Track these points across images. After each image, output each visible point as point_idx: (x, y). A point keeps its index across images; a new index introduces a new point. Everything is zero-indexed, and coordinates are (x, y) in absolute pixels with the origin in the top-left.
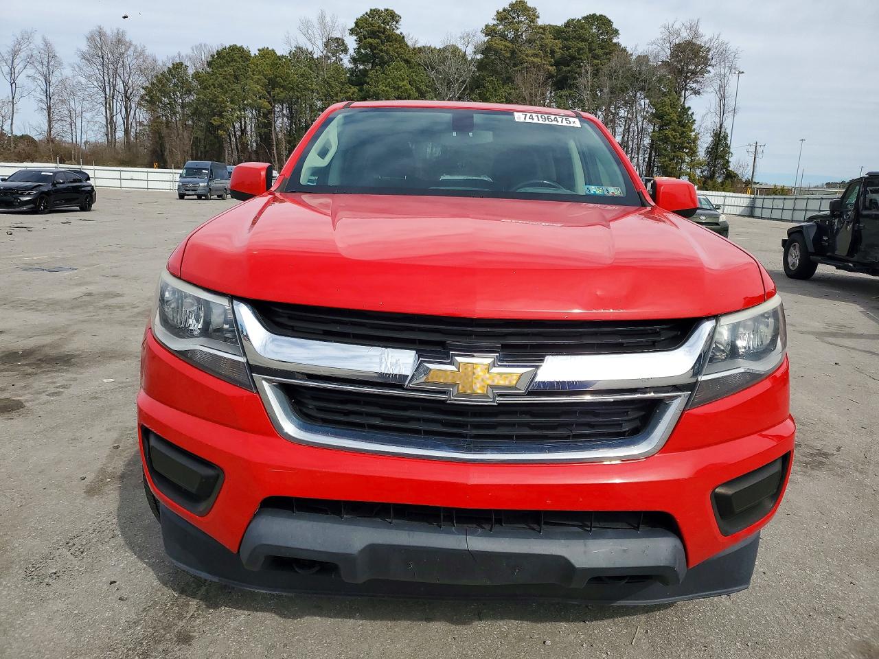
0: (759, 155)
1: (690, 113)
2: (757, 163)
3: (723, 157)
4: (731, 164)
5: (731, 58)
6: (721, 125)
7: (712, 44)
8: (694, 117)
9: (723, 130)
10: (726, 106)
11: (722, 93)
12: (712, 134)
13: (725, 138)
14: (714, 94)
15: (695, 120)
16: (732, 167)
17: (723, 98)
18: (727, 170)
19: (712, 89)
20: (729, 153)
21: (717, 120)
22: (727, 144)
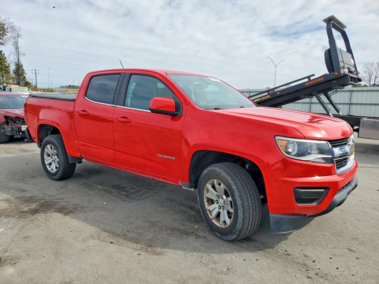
0: (37, 75)
1: (2, 53)
2: (37, 78)
3: (22, 75)
4: (26, 78)
5: (17, 30)
6: (18, 61)
7: (6, 22)
8: (5, 56)
9: (20, 63)
10: (19, 51)
11: (16, 45)
12: (15, 64)
13: (22, 66)
14: (12, 45)
15: (6, 57)
16: (27, 80)
17: (17, 48)
18: (25, 80)
19: (11, 43)
20: (25, 73)
21: (16, 58)
22: (23, 69)
